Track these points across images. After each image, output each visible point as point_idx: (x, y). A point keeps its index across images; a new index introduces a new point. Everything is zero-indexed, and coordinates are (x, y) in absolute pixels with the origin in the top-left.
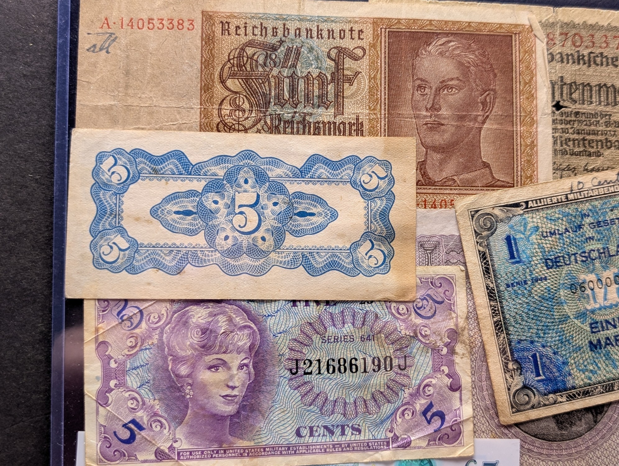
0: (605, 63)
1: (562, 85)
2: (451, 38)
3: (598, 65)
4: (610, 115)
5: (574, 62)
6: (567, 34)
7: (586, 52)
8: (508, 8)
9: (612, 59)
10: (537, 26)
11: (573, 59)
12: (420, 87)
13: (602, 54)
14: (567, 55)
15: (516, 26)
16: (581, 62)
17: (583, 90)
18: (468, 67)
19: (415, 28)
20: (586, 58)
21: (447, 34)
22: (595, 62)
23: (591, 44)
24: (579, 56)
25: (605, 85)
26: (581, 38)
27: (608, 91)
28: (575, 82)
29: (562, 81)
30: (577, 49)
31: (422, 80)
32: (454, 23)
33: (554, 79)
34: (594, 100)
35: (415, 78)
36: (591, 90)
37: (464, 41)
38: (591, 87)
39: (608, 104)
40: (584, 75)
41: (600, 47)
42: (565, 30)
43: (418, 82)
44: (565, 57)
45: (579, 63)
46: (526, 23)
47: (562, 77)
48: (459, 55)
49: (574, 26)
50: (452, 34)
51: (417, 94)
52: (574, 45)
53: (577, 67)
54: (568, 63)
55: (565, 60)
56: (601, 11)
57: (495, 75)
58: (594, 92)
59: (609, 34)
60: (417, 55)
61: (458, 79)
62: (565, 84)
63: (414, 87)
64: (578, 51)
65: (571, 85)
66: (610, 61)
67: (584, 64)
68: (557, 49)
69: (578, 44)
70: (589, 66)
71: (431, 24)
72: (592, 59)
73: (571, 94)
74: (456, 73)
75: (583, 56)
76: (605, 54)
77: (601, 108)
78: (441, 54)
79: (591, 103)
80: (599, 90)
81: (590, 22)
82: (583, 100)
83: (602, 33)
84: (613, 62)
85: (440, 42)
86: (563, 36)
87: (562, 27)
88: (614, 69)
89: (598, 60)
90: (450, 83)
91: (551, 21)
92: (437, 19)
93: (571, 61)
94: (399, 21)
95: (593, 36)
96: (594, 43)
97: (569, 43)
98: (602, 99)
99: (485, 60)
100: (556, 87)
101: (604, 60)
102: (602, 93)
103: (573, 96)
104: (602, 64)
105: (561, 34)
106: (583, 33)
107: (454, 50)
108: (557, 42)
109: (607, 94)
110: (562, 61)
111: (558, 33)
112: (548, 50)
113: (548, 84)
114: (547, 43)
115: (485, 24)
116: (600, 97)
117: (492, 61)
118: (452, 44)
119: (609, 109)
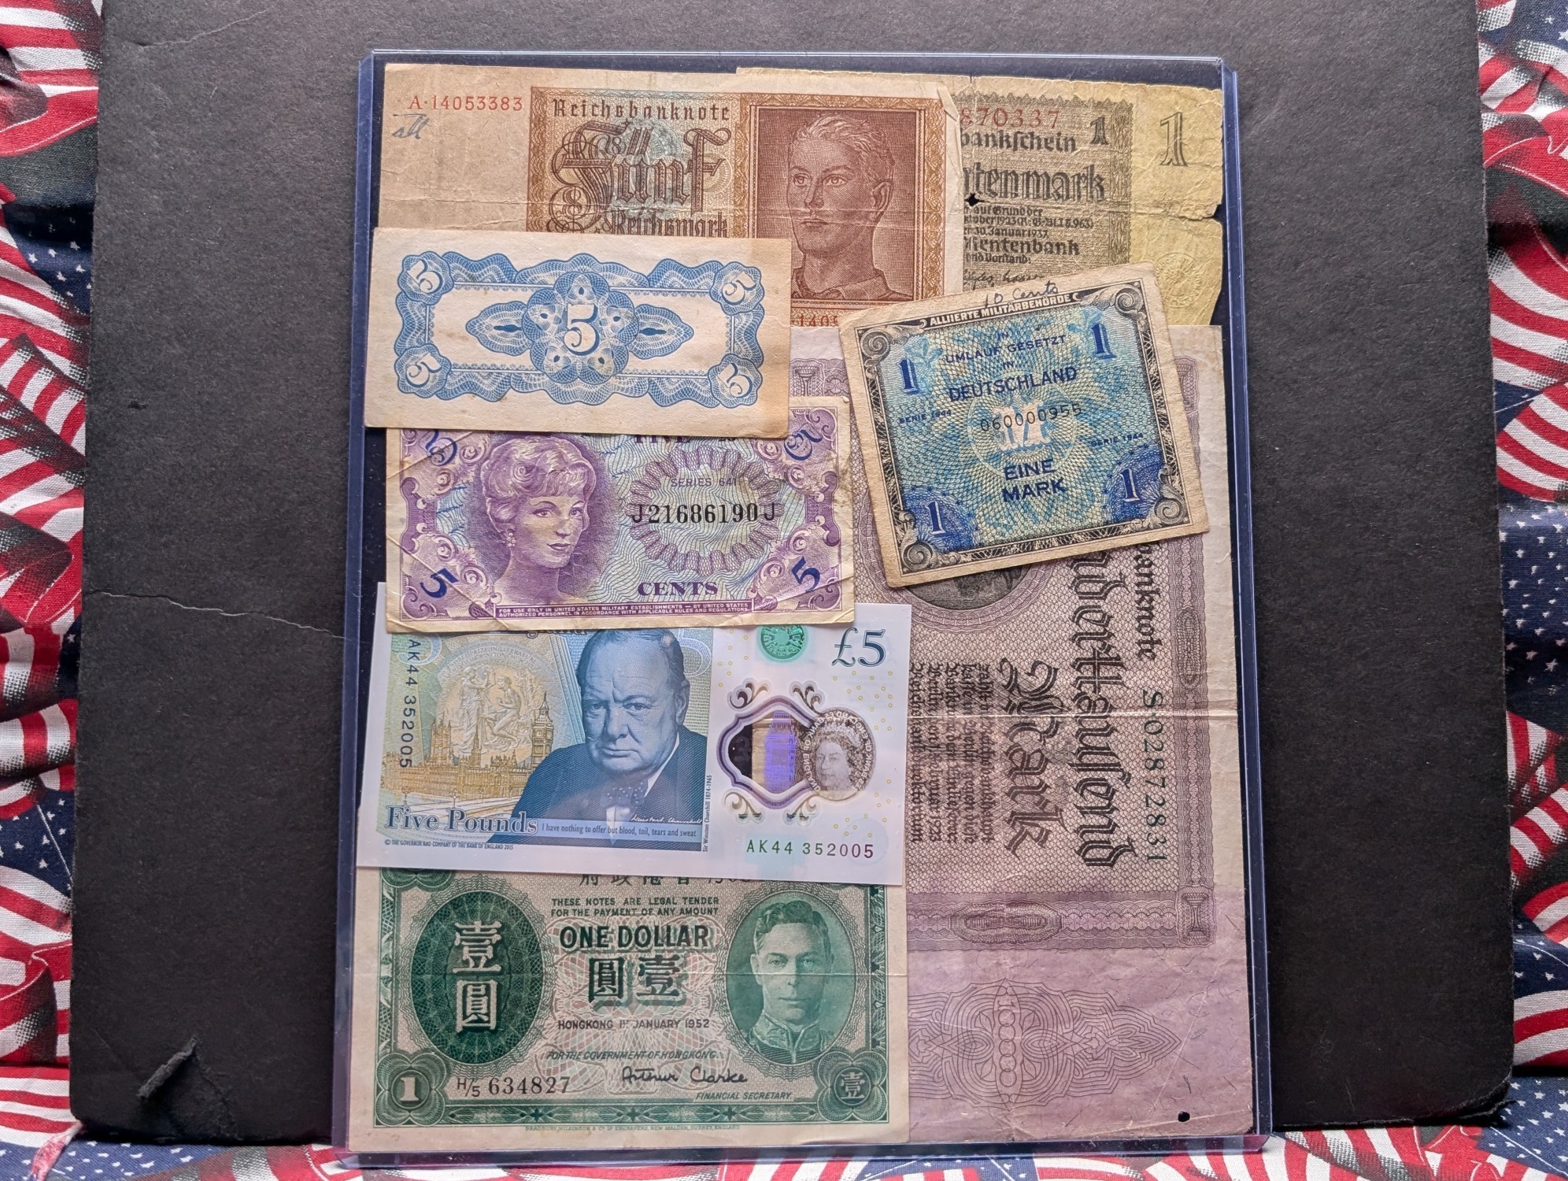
0: (1036, 146)
1: (978, 174)
2: (838, 117)
3: (1026, 148)
4: (1041, 211)
5: (995, 145)
6: (986, 110)
7: (1011, 133)
8: (912, 78)
9: (1046, 140)
10: (948, 100)
11: (994, 141)
12: (797, 177)
13: (1032, 134)
14: (987, 136)
15: (921, 100)
16: (1005, 144)
17: (1006, 180)
18: (858, 153)
19: (793, 105)
20: (1011, 140)
21: (833, 113)
22: (1023, 145)
23: (1018, 122)
24: (1001, 138)
25: (1035, 173)
26: (1006, 114)
27: (1038, 181)
28: (996, 171)
29: (978, 168)
30: (1000, 128)
31: (800, 168)
32: (841, 98)
33: (968, 166)
34: (1020, 192)
35: (792, 166)
36: (1017, 180)
37: (854, 121)
38: (1016, 175)
39: (1038, 196)
40: (1008, 160)
41: (1031, 125)
42: (985, 104)
43: (796, 171)
44: (984, 139)
45: (1001, 146)
46: (935, 96)
47: (979, 164)
48: (847, 138)
49: (997, 99)
50: (839, 112)
51: (794, 186)
52: (997, 124)
53: (1000, 151)
54: (987, 145)
55: (984, 143)
56: (1033, 79)
57: (893, 162)
58: (1020, 182)
59: (1042, 110)
60: (795, 138)
61: (845, 167)
62: (983, 172)
63: (790, 177)
64: (1001, 131)
65: (990, 173)
66: (1043, 143)
67: (1009, 146)
68: (973, 129)
69: (1001, 122)
70: (1015, 149)
71: (813, 100)
72: (1019, 141)
73: (990, 185)
74: (843, 161)
75: (1008, 137)
76: (1036, 134)
77: (1027, 202)
78: (824, 136)
79: (1016, 195)
80: (1028, 180)
81: (1017, 95)
82: (1006, 193)
83: (1034, 107)
84: (1046, 143)
85: (824, 122)
86: (983, 112)
87: (980, 100)
88: (1048, 152)
89: (1027, 142)
90: (836, 172)
91: (967, 93)
92: (820, 93)
93: (991, 143)
94: (773, 96)
95: (1021, 112)
96: (1022, 120)
97: (989, 121)
98: (1031, 190)
99: (879, 143)
100: (971, 175)
101: (1035, 141)
102: (1031, 183)
103: (993, 187)
104: (1032, 147)
105: (979, 109)
106: (1008, 108)
107: (840, 131)
108: (974, 120)
109: (1038, 185)
110: (980, 144)
111: (975, 108)
112: (961, 130)
113: (960, 172)
114: (961, 122)
115: (881, 98)
116: (1028, 188)
117: (889, 145)
118: (840, 123)
119: (1039, 203)
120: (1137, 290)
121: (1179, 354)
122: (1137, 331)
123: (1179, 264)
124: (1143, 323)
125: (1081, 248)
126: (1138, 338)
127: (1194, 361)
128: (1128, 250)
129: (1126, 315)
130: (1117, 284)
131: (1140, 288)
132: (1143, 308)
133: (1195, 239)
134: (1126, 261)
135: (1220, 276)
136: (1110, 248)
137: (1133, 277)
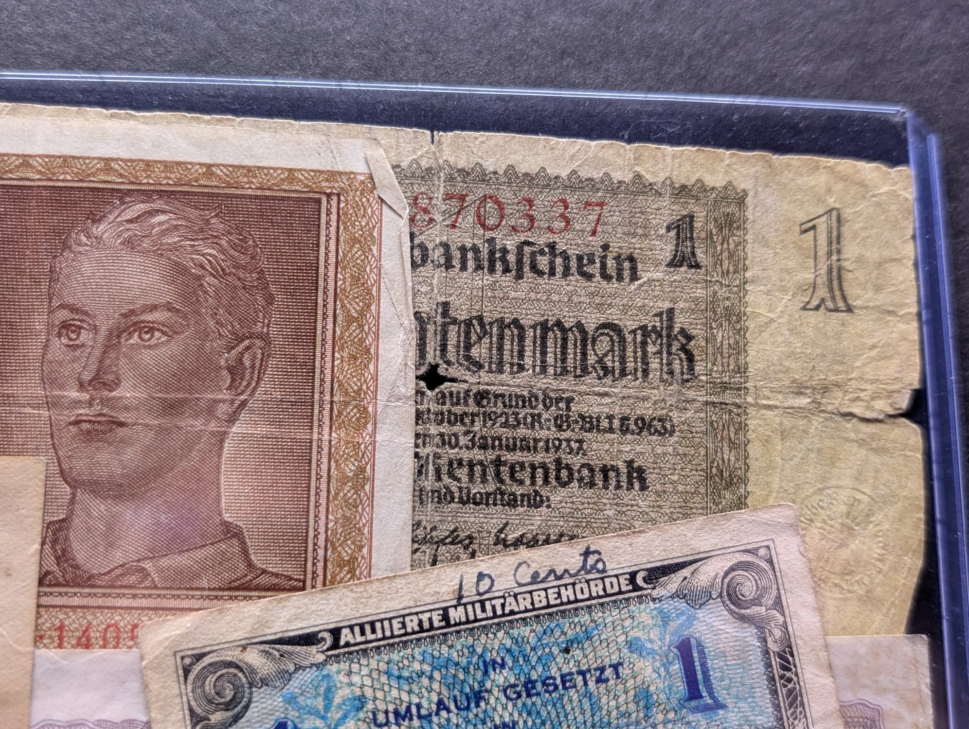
0: (559, 269)
1: (444, 325)
2: (158, 205)
3: (540, 273)
4: (569, 400)
5: (479, 267)
6: (462, 198)
7: (511, 244)
8: (315, 130)
9: (580, 258)
10: (386, 177)
11: (477, 259)
12: (65, 326)
13: (552, 246)
14: (463, 249)
15: (333, 175)
16: (499, 266)
17: (501, 337)
18: (199, 278)
19: (65, 179)
20: (512, 258)
21: (147, 195)
22: (534, 268)
23: (526, 222)
24: (492, 253)
25: (559, 323)
26: (500, 206)
27: (565, 340)
28: (480, 319)
29: (445, 314)
30: (489, 234)
31: (73, 309)
32: (168, 166)
33: (425, 308)
34: (528, 361)
35: (56, 303)
36: (522, 338)
37: (193, 213)
38: (521, 328)
39: (565, 371)
40: (505, 298)
41: (550, 229)
42: (460, 187)
43: (63, 315)
44: (457, 254)
45: (492, 270)
46: (360, 168)
47: (446, 305)
48: (175, 248)
49: (483, 177)
50: (161, 194)
51: (58, 345)
52: (483, 226)
53: (488, 279)
54: (464, 268)
55: (456, 262)
56: (553, 140)
57: (270, 299)
58: (528, 342)
59: (571, 199)
60: (66, 246)
61: (169, 307)
62: (454, 321)
63: (50, 326)
64: (491, 241)
65: (468, 324)
66: (574, 264)
67: (506, 270)
68: (434, 236)
69: (491, 222)
70: (519, 276)
71: (108, 169)
72: (526, 260)
73: (468, 347)
74: (165, 293)
75: (505, 251)
76: (561, 247)
77: (542, 383)
78: (129, 243)
79: (521, 368)
80: (544, 339)
81: (523, 168)
82: (501, 363)
83: (556, 195)
84: (580, 265)
85: (129, 214)
86: (454, 202)
87: (451, 179)
88: (583, 282)
89: (543, 262)
90: (149, 317)
91: (424, 163)
92: (125, 155)
93: (471, 264)
94: (26, 160)
95: (530, 202)
96: (532, 219)
97: (468, 220)
98: (550, 359)
99: (243, 259)
100: (431, 328)
101: (559, 261)
102: (550, 343)
103: (474, 352)
104: (552, 273)
105: (448, 197)
106: (506, 195)
107: (163, 233)
108: (438, 217)
109: (564, 347)
110: (448, 265)
111: (440, 194)
112: (412, 236)
113: (409, 322)
114: (412, 220)
115: (249, 169)
116: (544, 353)
117: (264, 264)
118: (162, 218)
119: (566, 384)
120: (764, 565)
121: (849, 697)
122: (766, 652)
123: (843, 509)
124: (778, 633)
125: (651, 478)
126: (769, 665)
127: (878, 711)
128: (744, 481)
129: (743, 619)
130: (723, 551)
131: (770, 562)
132: (778, 604)
133: (875, 459)
134: (740, 504)
135: (920, 534)
136: (709, 477)
137: (755, 539)
